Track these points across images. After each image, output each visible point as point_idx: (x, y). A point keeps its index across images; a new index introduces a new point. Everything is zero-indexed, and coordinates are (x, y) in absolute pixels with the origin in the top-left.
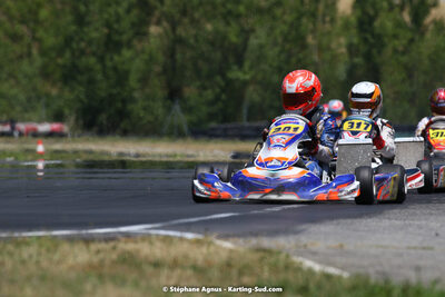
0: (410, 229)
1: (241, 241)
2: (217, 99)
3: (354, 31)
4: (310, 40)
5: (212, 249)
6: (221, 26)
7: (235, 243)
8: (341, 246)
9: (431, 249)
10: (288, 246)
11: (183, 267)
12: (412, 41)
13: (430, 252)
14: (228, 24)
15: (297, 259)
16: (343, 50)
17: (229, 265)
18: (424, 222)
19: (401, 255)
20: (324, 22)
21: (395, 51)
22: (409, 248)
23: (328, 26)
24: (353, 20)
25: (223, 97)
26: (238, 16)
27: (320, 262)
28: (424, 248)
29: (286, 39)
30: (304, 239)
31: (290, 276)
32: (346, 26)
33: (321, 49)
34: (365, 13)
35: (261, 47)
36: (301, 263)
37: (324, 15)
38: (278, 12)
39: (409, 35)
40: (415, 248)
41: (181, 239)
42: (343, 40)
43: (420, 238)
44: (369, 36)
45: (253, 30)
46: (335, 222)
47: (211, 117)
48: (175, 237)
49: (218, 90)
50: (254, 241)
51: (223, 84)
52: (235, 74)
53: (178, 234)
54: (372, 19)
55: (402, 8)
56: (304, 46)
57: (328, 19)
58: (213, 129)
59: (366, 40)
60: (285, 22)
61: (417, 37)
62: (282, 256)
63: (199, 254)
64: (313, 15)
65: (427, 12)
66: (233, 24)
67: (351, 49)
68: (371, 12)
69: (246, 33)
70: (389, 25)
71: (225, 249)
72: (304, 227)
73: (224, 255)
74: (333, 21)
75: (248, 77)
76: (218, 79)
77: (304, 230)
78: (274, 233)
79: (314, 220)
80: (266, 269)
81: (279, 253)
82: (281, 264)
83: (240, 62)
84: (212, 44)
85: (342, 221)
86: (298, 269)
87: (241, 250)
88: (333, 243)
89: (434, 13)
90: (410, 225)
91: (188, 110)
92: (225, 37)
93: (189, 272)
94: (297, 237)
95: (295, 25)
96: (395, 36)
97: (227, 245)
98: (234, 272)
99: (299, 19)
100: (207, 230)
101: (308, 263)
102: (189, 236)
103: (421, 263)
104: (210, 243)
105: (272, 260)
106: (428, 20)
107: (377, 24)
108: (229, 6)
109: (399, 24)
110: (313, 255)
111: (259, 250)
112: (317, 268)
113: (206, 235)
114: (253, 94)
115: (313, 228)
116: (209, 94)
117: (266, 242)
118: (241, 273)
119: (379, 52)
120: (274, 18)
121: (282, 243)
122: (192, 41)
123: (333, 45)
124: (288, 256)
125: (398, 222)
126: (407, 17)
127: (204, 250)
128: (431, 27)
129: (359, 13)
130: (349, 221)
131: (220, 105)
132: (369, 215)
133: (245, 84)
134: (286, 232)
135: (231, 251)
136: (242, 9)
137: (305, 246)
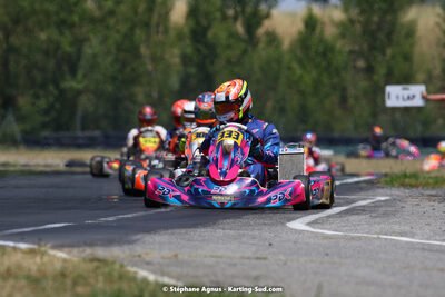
0: (244, 240)
1: (75, 251)
2: (51, 107)
3: (188, 41)
4: (143, 50)
5: (46, 259)
6: (55, 35)
7: (69, 253)
8: (176, 256)
9: (265, 259)
10: (122, 256)
11: (16, 277)
12: (245, 52)
13: (262, 262)
14: (61, 33)
15: (131, 269)
16: (176, 60)
17: (63, 275)
18: (257, 233)
19: (235, 265)
20: (158, 32)
21: (229, 62)
22: (242, 258)
23: (161, 37)
24: (186, 31)
25: (57, 106)
26: (72, 26)
27: (154, 272)
28: (257, 258)
29: (119, 48)
30: (138, 249)
31: (125, 286)
32: (180, 37)
33: (155, 59)
34: (198, 23)
35: (95, 56)
36: (136, 273)
37: (158, 25)
38: (112, 21)
39: (242, 45)
40: (249, 258)
41: (15, 248)
42: (176, 51)
43: (254, 248)
44: (201, 47)
45: (86, 40)
46: (170, 231)
47: (44, 126)
48: (8, 246)
49: (51, 99)
50: (88, 251)
51: (56, 92)
52: (69, 84)
53: (11, 244)
54: (206, 29)
55: (235, 18)
56: (137, 56)
57: (161, 29)
58: (46, 138)
59: (199, 51)
60: (118, 32)
61: (250, 48)
62: (117, 266)
63: (32, 264)
64: (147, 25)
65: (259, 24)
66: (67, 33)
67: (185, 59)
68: (204, 22)
69: (79, 43)
70: (223, 35)
71: (58, 258)
72: (139, 236)
73: (58, 266)
74: (166, 31)
75: (81, 86)
76: (51, 88)
77: (138, 240)
78: (109, 243)
79: (149, 230)
80: (101, 278)
81: (113, 263)
82: (116, 274)
83: (73, 71)
84: (47, 53)
85: (178, 231)
86: (133, 279)
87: (75, 259)
88: (167, 253)
89: (267, 24)
90: (244, 235)
91: (21, 119)
92: (58, 47)
93: (23, 282)
94: (131, 246)
95: (129, 35)
96: (229, 47)
97: (61, 254)
98: (69, 282)
99: (132, 29)
100: (40, 240)
101: (143, 273)
102: (23, 246)
103: (254, 273)
104: (43, 254)
105: (107, 270)
106: (261, 31)
107: (210, 35)
108: (63, 15)
109: (233, 35)
110: (148, 264)
111: (94, 259)
112: (152, 278)
113: (39, 245)
114: (86, 104)
115: (148, 238)
116: (43, 103)
117: (101, 252)
118: (75, 283)
119: (212, 62)
120: (107, 27)
121: (116, 252)
122: (25, 50)
123: (167, 56)
124: (122, 266)
125: (232, 232)
126: (240, 28)
127: (38, 259)
128: (264, 39)
129: (192, 23)
130: (183, 231)
131: (53, 114)
132: (204, 225)
133: (79, 93)
134: (120, 242)
135: (65, 260)
136: (76, 18)
137: (139, 256)
